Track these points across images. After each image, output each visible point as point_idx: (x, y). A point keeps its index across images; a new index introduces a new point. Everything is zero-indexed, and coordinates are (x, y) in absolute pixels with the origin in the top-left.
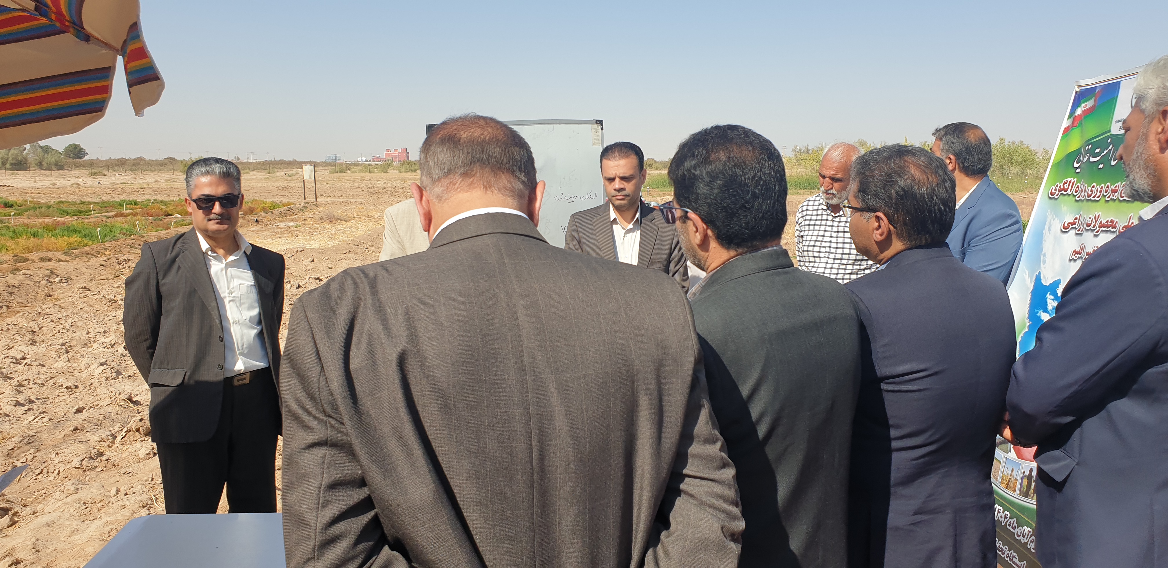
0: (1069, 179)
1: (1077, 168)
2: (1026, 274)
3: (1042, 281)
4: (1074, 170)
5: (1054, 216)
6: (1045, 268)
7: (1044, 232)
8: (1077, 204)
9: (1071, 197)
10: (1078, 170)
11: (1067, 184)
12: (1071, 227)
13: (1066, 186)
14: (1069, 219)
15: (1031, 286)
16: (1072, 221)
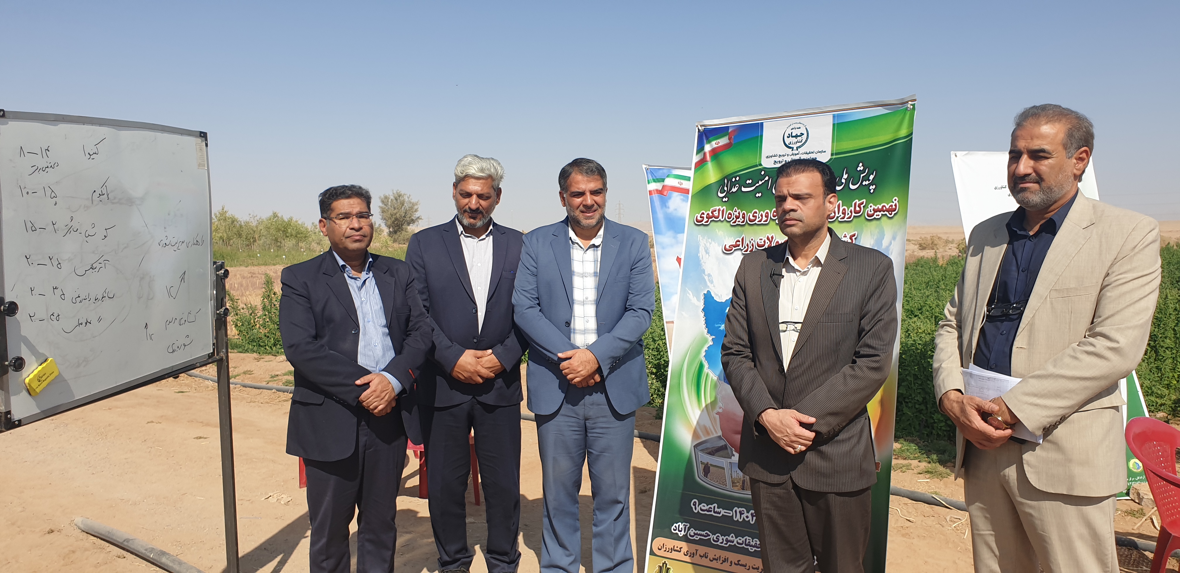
0: (718, 208)
1: (723, 197)
2: (689, 294)
3: (715, 299)
4: (720, 200)
5: (710, 240)
6: (714, 286)
7: (700, 255)
8: (733, 228)
9: (725, 222)
10: (724, 199)
11: (717, 212)
12: (734, 249)
13: (716, 213)
14: (731, 242)
15: (701, 305)
16: (734, 244)
